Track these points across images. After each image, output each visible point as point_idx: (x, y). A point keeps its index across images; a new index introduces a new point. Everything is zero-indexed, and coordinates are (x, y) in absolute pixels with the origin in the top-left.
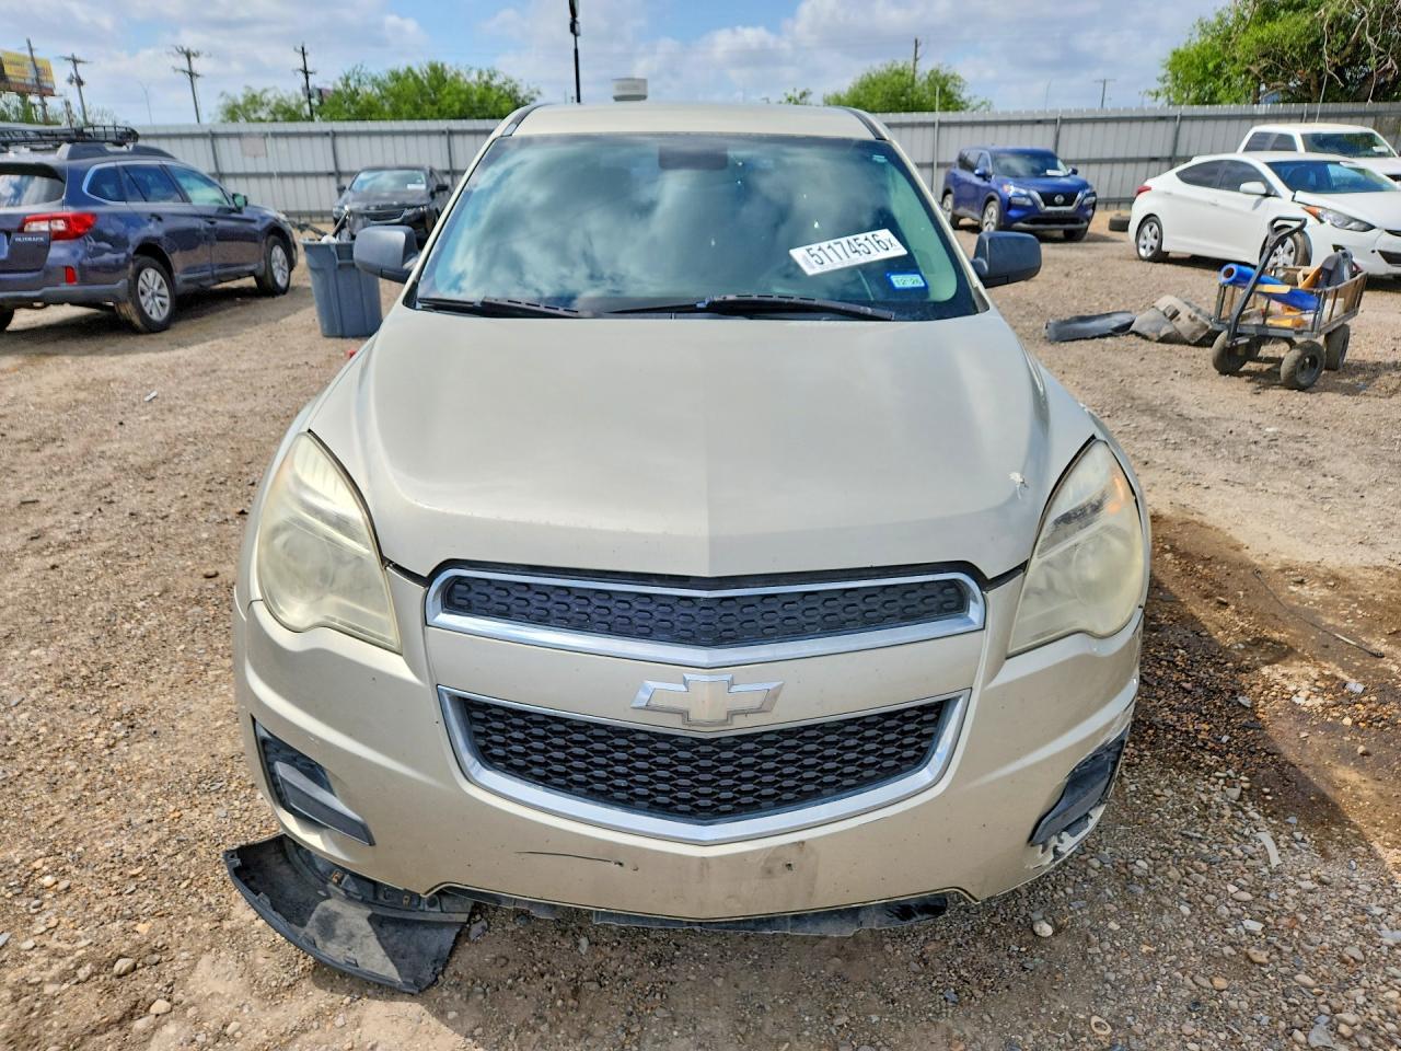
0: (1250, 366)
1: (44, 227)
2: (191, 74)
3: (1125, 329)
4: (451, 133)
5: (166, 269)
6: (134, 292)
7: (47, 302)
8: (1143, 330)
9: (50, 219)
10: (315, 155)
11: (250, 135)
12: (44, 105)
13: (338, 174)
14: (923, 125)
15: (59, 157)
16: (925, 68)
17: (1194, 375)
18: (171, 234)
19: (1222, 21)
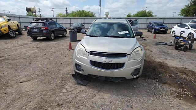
0: (179, 49)
1: (43, 29)
2: (53, 11)
3: (166, 44)
4: (84, 19)
5: (54, 34)
6: (51, 36)
7: (42, 36)
8: (168, 44)
9: (44, 28)
10: (68, 21)
11: (61, 19)
12: (35, 14)
13: (70, 23)
14: (145, 19)
15: (45, 21)
16: (147, 11)
17: (172, 49)
18: (55, 30)
19: (189, 5)
